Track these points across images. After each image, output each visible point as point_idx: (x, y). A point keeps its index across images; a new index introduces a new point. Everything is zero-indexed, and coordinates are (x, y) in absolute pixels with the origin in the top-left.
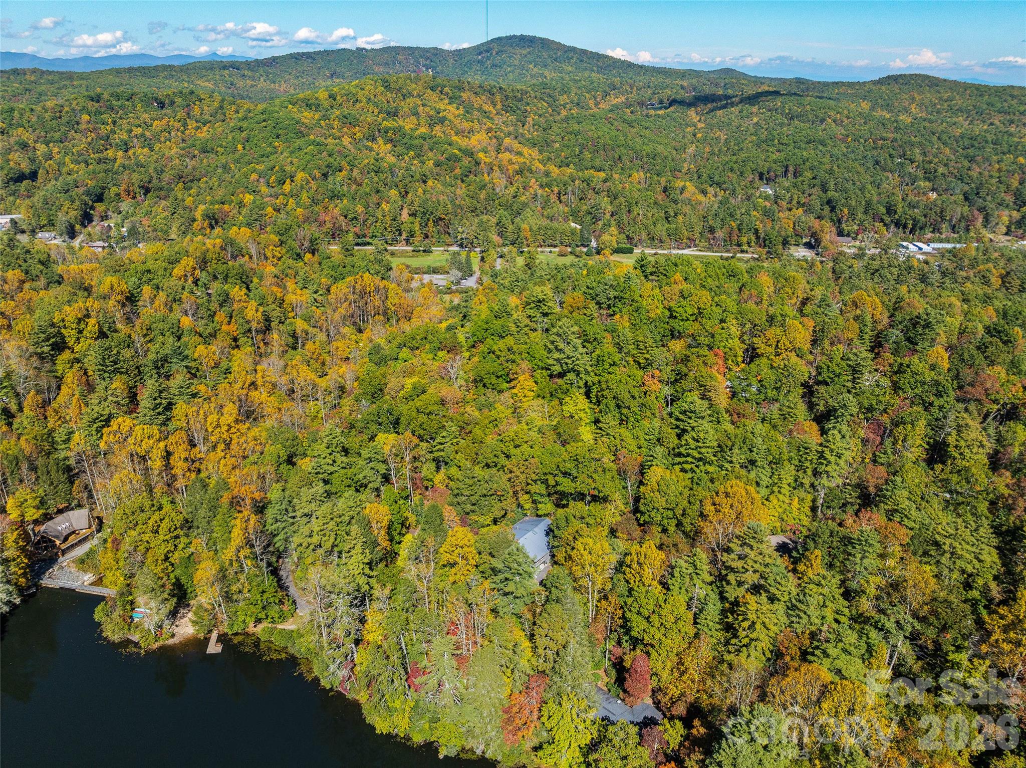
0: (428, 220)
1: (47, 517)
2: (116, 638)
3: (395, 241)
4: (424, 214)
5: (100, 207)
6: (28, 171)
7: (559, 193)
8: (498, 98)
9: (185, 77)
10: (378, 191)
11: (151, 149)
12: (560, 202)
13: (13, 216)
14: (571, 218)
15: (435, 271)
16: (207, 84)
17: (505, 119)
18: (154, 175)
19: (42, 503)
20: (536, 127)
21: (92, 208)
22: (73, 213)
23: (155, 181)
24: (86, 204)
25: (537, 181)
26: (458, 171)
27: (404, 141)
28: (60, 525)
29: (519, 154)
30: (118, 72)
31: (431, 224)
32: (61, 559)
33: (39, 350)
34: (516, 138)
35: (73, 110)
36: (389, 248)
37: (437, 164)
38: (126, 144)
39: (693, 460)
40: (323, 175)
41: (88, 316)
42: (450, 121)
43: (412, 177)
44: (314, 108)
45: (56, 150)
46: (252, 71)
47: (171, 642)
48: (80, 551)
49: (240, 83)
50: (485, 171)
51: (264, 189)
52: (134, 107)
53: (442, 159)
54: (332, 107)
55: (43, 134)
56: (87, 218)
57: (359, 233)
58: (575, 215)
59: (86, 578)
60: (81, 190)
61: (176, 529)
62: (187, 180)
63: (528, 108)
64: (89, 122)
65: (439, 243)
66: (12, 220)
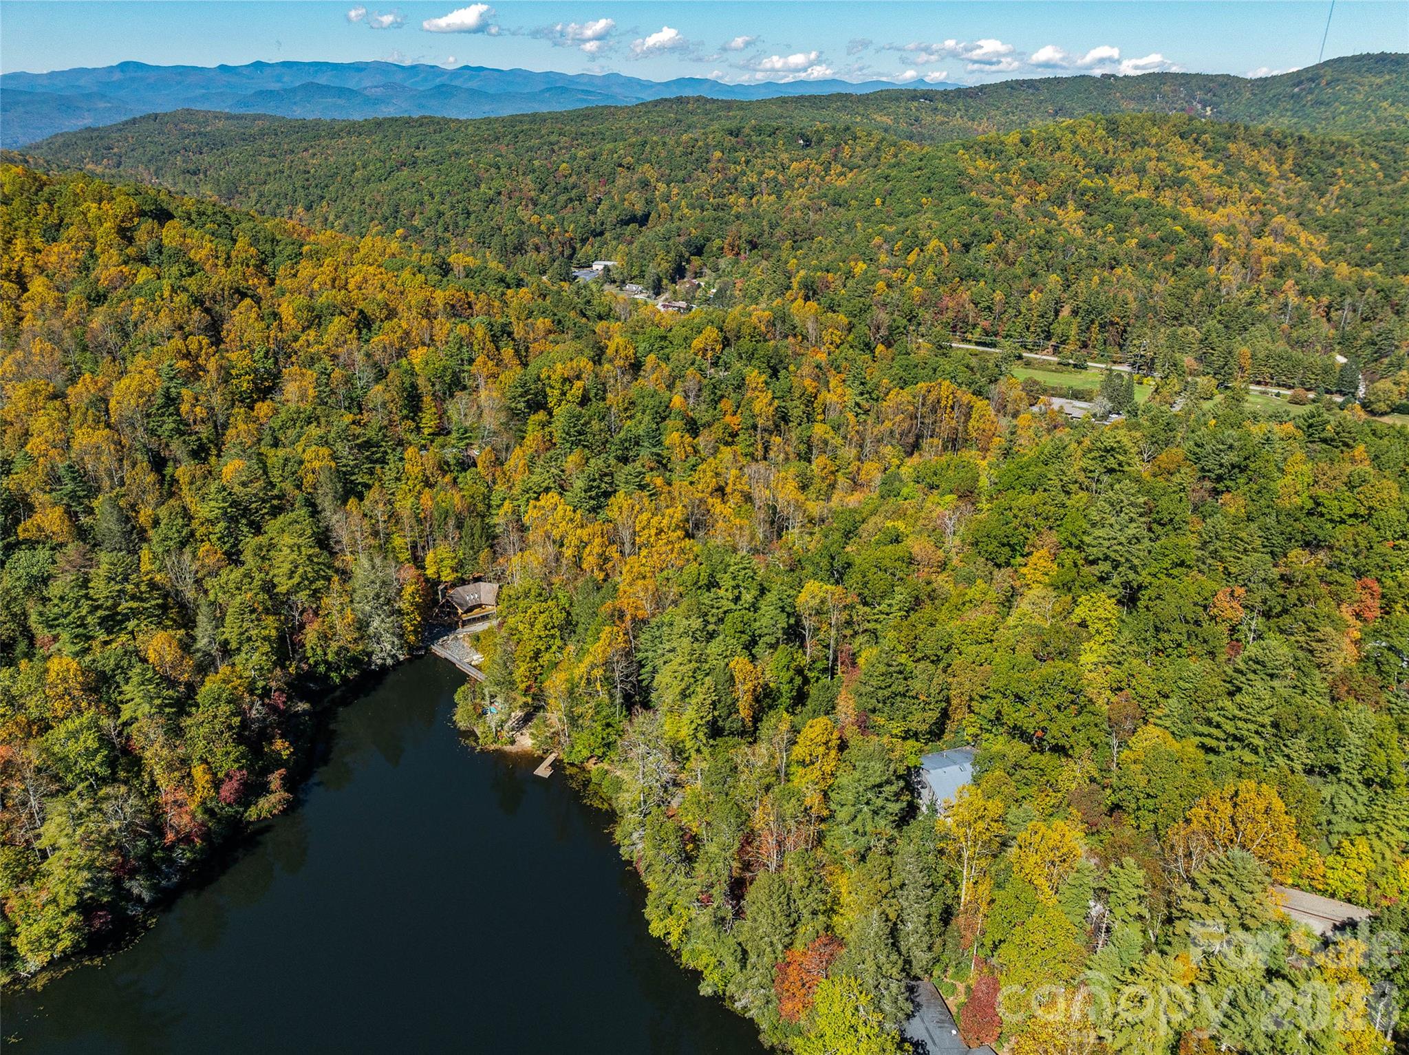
0: (1092, 322)
1: (463, 582)
2: (462, 725)
3: (1036, 347)
4: (1088, 313)
5: (696, 261)
6: (640, 213)
7: (1329, 307)
8: (1291, 152)
9: (861, 110)
10: (1034, 275)
11: (779, 197)
12: (1329, 320)
13: (609, 263)
14: (1338, 347)
15: (1077, 395)
16: (885, 119)
17: (1291, 185)
18: (767, 228)
19: (461, 564)
20: (1342, 201)
21: (688, 261)
22: (665, 265)
23: (766, 235)
24: (681, 256)
25: (1297, 283)
26: (1171, 258)
27: (1105, 208)
28: (468, 594)
29: (1291, 240)
30: (783, 101)
31: (1095, 328)
32: (460, 629)
33: (513, 405)
34: (1298, 215)
35: (707, 145)
36: (1025, 354)
37: (1144, 245)
38: (753, 189)
39: (1222, 736)
40: (964, 245)
41: (578, 377)
42: (1193, 184)
43: (1096, 259)
44: (993, 156)
45: (675, 191)
46: (949, 103)
47: (508, 748)
48: (479, 627)
49: (927, 119)
50: (1216, 260)
51: (883, 258)
52: (775, 144)
53: (1155, 237)
54: (1019, 155)
55: (668, 172)
56: (678, 272)
57: (990, 329)
58: (1345, 343)
59: (475, 657)
60: (682, 239)
61: (553, 627)
62: (799, 238)
63: (1339, 171)
64: (719, 160)
65: (1102, 358)
66: (606, 267)
